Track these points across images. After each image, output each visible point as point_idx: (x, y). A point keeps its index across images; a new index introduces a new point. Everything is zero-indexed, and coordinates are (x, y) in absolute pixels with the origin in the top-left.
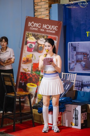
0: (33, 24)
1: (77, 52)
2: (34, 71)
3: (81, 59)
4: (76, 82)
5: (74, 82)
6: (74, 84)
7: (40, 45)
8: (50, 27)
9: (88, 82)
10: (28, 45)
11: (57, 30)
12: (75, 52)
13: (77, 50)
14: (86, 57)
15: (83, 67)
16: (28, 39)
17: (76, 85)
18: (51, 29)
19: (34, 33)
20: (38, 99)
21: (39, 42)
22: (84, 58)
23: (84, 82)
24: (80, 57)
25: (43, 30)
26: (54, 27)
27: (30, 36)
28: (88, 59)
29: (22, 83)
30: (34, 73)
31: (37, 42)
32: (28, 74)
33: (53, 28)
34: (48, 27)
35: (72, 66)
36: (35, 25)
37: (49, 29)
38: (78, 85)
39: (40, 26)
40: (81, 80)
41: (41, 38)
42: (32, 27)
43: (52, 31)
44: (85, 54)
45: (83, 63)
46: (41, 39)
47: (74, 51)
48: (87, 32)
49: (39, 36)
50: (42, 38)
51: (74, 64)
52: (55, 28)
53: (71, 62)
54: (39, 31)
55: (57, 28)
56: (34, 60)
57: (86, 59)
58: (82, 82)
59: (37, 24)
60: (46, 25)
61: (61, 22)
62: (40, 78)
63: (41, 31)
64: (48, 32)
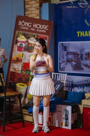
0: (23, 24)
1: (67, 52)
2: (24, 71)
3: (72, 59)
4: (67, 82)
5: (64, 82)
6: (64, 84)
8: (40, 26)
9: (78, 83)
10: (19, 44)
11: (48, 29)
12: (66, 52)
13: (67, 50)
14: (76, 58)
15: (74, 67)
16: (19, 39)
17: (67, 85)
19: (24, 32)
20: (28, 99)
21: (30, 41)
22: (74, 58)
23: (75, 83)
24: (70, 57)
25: (34, 30)
26: (45, 27)
27: (20, 35)
28: (79, 59)
29: (12, 83)
30: (24, 73)
31: (27, 41)
32: (18, 73)
33: (43, 28)
34: (38, 26)
35: (62, 66)
36: (25, 24)
37: (40, 28)
38: (68, 85)
39: (31, 25)
40: (71, 81)
41: (31, 37)
42: (22, 26)
43: (42, 31)
45: (74, 63)
46: (31, 38)
47: (65, 50)
48: (77, 32)
49: (30, 35)
50: (33, 37)
51: (65, 64)
52: (46, 27)
53: (61, 62)
54: (29, 30)
55: (48, 28)
56: (24, 59)
57: (76, 59)
58: (72, 82)
59: (28, 23)
60: (37, 24)
61: (52, 22)
62: (30, 78)
63: (32, 30)
64: (39, 32)
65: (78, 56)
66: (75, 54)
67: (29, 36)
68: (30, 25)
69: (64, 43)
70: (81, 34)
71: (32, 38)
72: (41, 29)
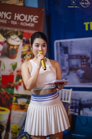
1: (69, 56)
2: (4, 89)
3: (77, 65)
5: (69, 101)
7: (11, 47)
8: (25, 17)
9: (89, 101)
11: (37, 22)
12: (67, 55)
14: (85, 63)
15: (81, 78)
18: (28, 21)
20: (12, 132)
21: (11, 41)
22: (82, 65)
23: (84, 101)
24: (74, 62)
25: (16, 23)
26: (32, 18)
28: (89, 66)
30: (3, 91)
31: (6, 42)
33: (30, 20)
34: (22, 17)
37: (25, 20)
38: (74, 105)
39: (10, 16)
40: (78, 98)
41: (12, 35)
45: (81, 72)
46: (12, 37)
47: (65, 53)
48: (85, 23)
49: (10, 32)
50: (15, 35)
51: (65, 74)
52: (34, 19)
54: (9, 24)
55: (38, 19)
56: (2, 70)
57: (85, 66)
58: (80, 100)
59: (6, 13)
60: (19, 15)
61: (43, 10)
62: (14, 98)
63: (12, 24)
64: (23, 26)
65: (88, 61)
66: (82, 58)
67: (9, 34)
68: (8, 16)
69: (63, 42)
70: (91, 25)
71: (14, 37)
72: (26, 22)
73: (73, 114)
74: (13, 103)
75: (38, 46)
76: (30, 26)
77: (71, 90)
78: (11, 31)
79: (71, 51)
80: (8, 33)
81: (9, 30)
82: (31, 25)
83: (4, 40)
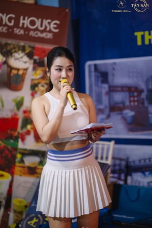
1: (110, 87)
2: (1, 140)
3: (123, 103)
5: (109, 162)
7: (14, 72)
8: (38, 23)
9: (142, 162)
11: (57, 31)
12: (106, 86)
14: (136, 99)
15: (129, 124)
20: (15, 211)
21: (13, 62)
22: (130, 101)
23: (134, 162)
24: (118, 97)
25: (22, 32)
26: (49, 23)
28: (143, 103)
30: (0, 144)
31: (5, 63)
33: (46, 27)
34: (33, 23)
37: (37, 28)
38: (117, 168)
39: (13, 21)
40: (123, 157)
41: (15, 52)
43: (44, 35)
44: (133, 89)
45: (130, 113)
46: (16, 55)
47: (103, 82)
48: (136, 34)
49: (12, 46)
50: (20, 52)
51: (103, 116)
52: (52, 25)
54: (10, 34)
55: (58, 27)
57: (136, 104)
58: (127, 160)
59: (5, 15)
60: (28, 19)
61: (67, 10)
62: (19, 156)
63: (16, 34)
64: (34, 37)
65: (140, 96)
66: (130, 90)
67: (11, 49)
68: (10, 20)
69: (100, 64)
70: (147, 37)
71: (19, 54)
72: (39, 31)
73: (116, 182)
74: (17, 164)
75: (60, 70)
76: (46, 37)
77: (112, 143)
78: (14, 45)
79: (113, 79)
80: (8, 48)
81: (10, 44)
82: (47, 35)
83: (2, 59)
